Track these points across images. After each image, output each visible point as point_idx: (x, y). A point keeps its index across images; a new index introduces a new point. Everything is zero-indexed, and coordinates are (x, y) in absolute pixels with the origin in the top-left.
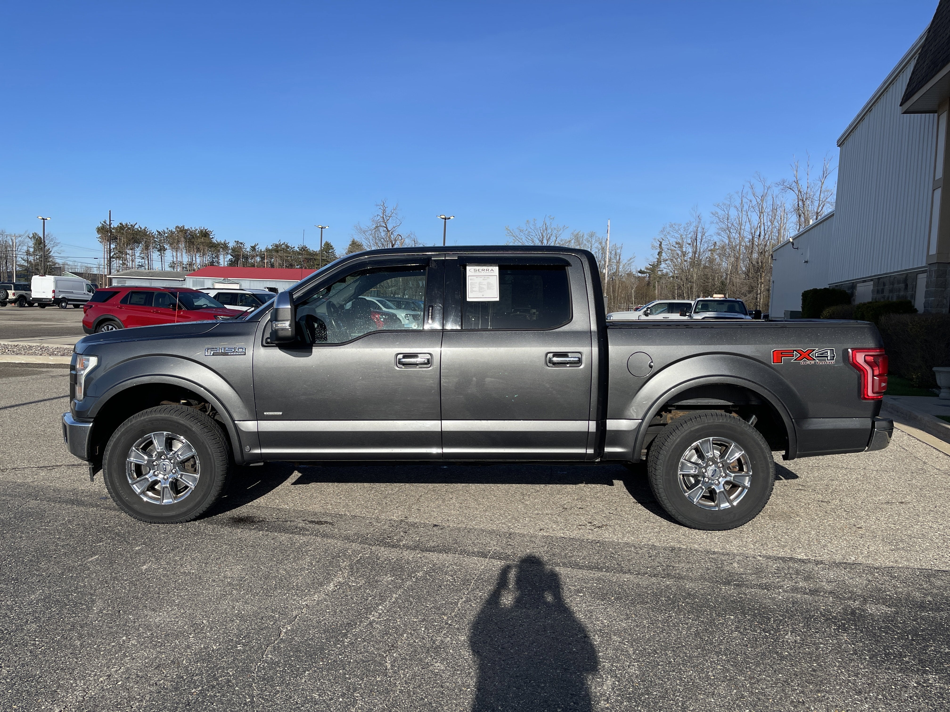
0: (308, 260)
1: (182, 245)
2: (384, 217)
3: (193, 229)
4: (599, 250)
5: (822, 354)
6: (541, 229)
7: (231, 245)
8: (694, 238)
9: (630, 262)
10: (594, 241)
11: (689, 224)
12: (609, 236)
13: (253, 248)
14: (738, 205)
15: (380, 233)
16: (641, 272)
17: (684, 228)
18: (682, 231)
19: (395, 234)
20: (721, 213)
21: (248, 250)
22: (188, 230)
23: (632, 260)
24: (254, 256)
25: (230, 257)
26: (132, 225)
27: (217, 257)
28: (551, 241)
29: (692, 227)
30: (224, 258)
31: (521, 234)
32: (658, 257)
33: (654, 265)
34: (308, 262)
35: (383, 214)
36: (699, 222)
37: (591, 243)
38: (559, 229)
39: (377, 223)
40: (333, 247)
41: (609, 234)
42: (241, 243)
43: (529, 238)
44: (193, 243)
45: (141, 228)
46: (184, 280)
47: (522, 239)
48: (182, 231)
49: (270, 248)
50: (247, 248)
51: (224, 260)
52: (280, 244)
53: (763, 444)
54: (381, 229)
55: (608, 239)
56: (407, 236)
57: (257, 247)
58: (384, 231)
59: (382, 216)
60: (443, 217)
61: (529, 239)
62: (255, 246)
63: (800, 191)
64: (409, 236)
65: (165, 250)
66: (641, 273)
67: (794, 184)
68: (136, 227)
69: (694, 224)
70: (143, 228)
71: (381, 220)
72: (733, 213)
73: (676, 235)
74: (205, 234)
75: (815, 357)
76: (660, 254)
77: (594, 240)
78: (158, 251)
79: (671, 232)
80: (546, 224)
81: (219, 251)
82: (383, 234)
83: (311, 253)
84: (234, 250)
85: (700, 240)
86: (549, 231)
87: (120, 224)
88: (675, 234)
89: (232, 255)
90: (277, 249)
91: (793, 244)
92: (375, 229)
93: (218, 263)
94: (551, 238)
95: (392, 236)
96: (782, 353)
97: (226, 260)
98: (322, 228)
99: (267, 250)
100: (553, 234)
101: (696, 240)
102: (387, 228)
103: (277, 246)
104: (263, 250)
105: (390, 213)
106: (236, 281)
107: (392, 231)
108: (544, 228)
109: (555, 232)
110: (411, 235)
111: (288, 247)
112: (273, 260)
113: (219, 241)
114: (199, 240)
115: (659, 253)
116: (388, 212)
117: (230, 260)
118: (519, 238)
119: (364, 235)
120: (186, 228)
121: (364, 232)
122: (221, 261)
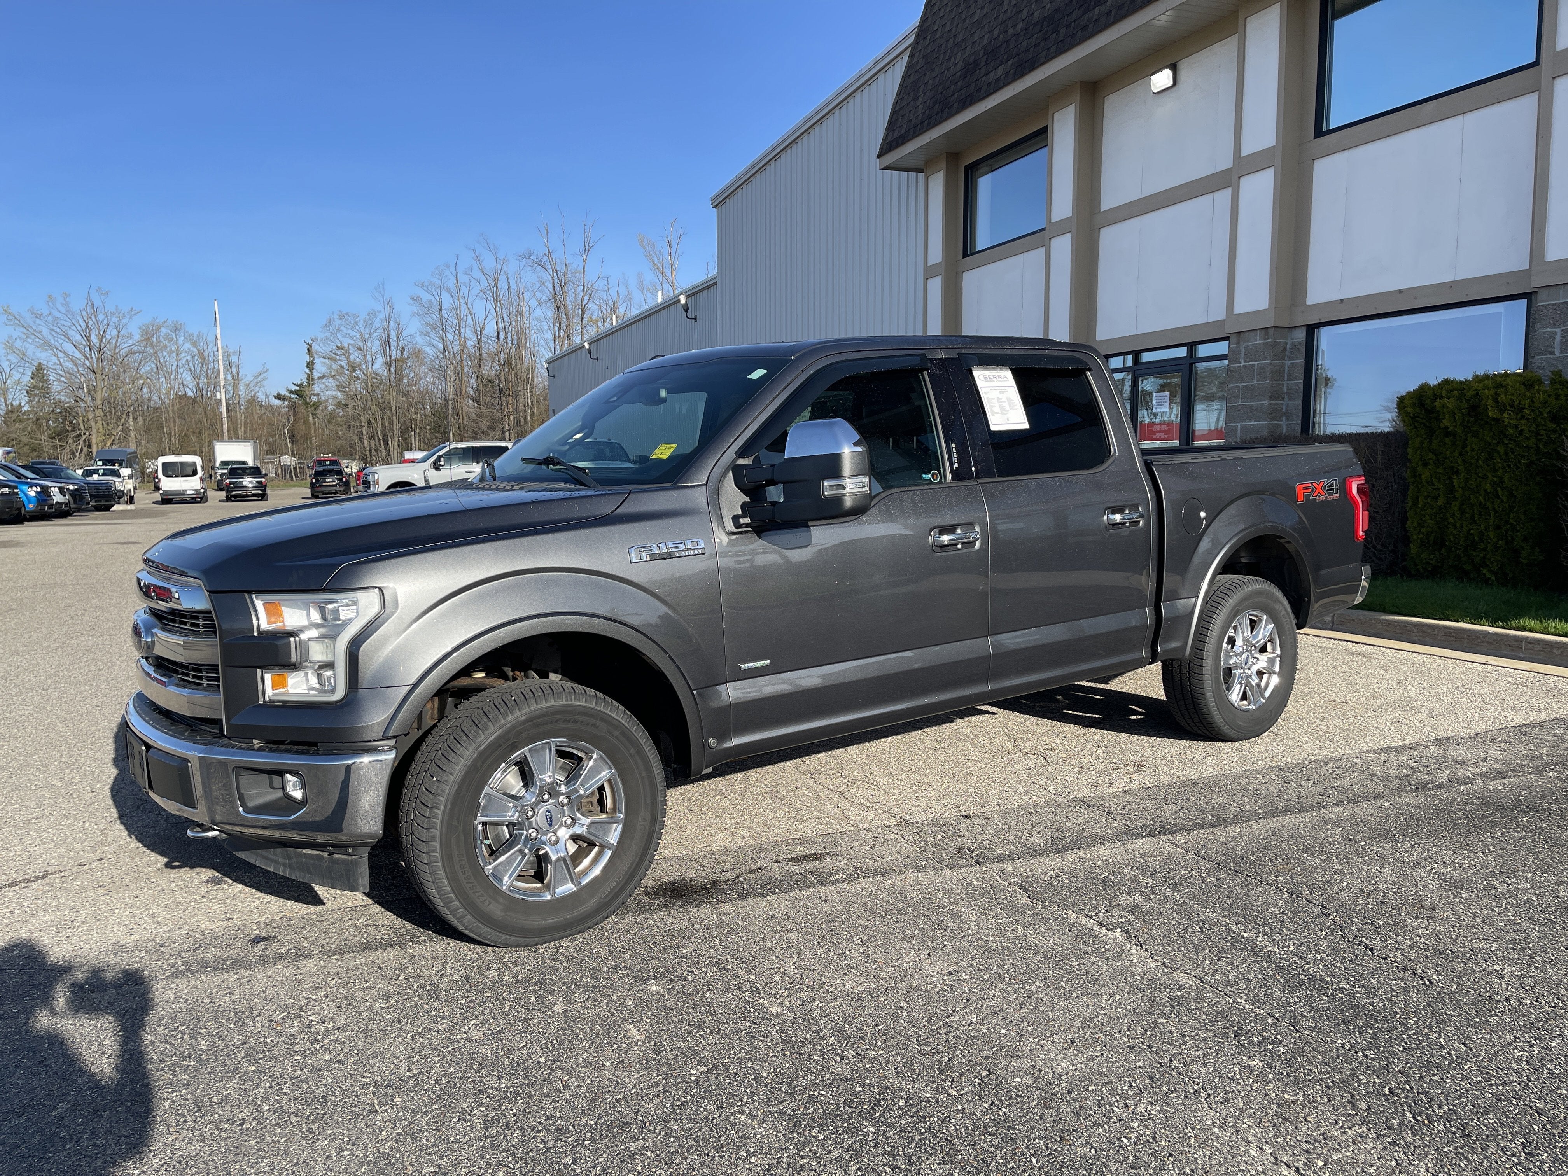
4: (193, 357)
6: (84, 313)
8: (385, 339)
9: (260, 378)
10: (181, 340)
11: (373, 314)
12: (219, 331)
14: (453, 288)
16: (279, 397)
17: (365, 321)
18: (361, 326)
20: (426, 297)
23: (262, 376)
28: (109, 337)
29: (378, 320)
31: (38, 321)
32: (307, 371)
33: (302, 384)
36: (391, 313)
37: (176, 343)
38: (121, 315)
41: (218, 328)
43: (58, 330)
47: (40, 332)
55: (219, 337)
61: (57, 332)
63: (555, 270)
66: (280, 399)
67: (545, 258)
69: (381, 315)
72: (447, 301)
73: (352, 333)
76: (310, 365)
77: (182, 338)
79: (342, 328)
80: (93, 304)
85: (395, 343)
86: (101, 317)
88: (350, 331)
91: (590, 351)
94: (108, 332)
100: (111, 323)
101: (389, 342)
108: (90, 311)
109: (115, 319)
115: (308, 364)
118: (35, 330)
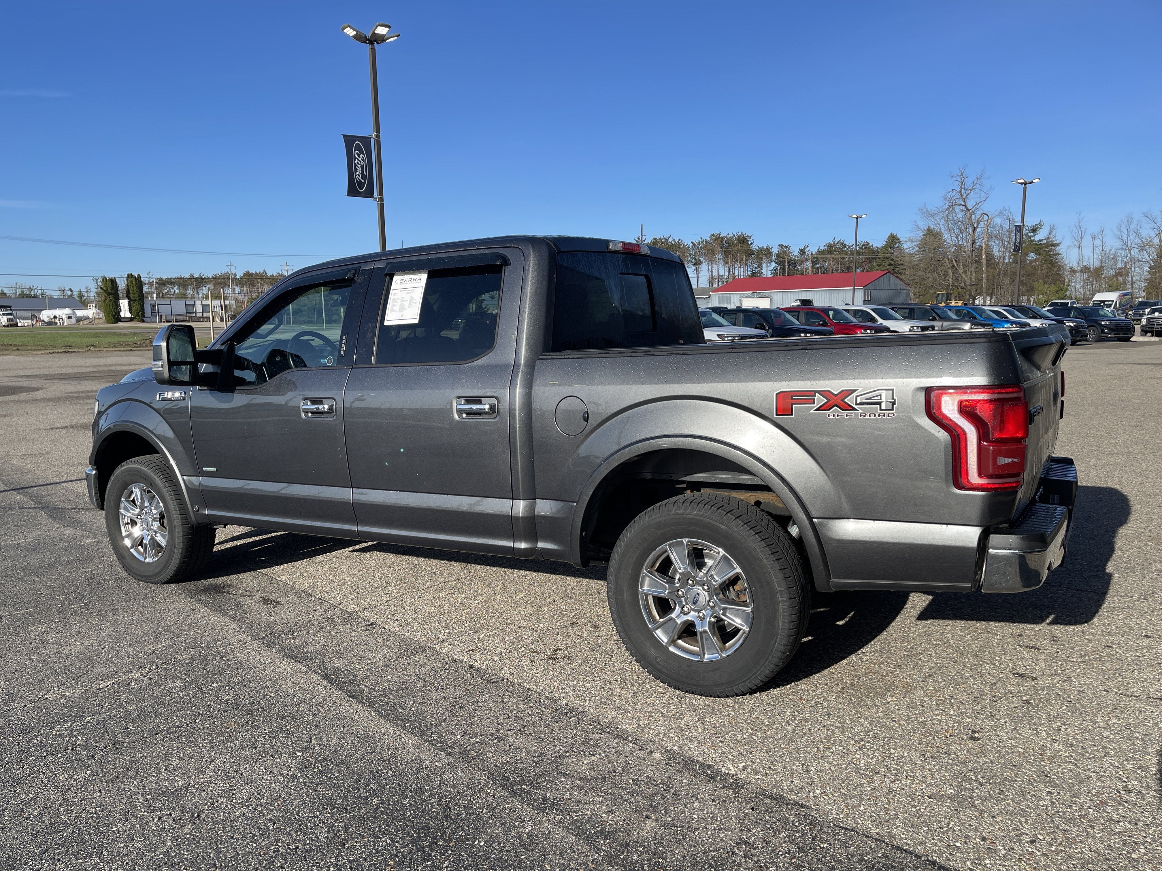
0: (870, 260)
1: (719, 256)
2: (963, 191)
3: (731, 236)
5: (870, 399)
7: (775, 250)
13: (802, 251)
15: (956, 214)
19: (978, 213)
21: (796, 254)
22: (724, 238)
24: (803, 261)
25: (774, 265)
26: (665, 239)
27: (760, 266)
30: (767, 267)
34: (870, 262)
35: (961, 187)
39: (950, 200)
40: (901, 239)
42: (786, 247)
44: (730, 252)
45: (674, 241)
46: (709, 297)
48: (718, 239)
49: (822, 248)
50: (795, 251)
51: (767, 270)
52: (834, 243)
53: (766, 558)
54: (957, 209)
56: (997, 213)
57: (807, 250)
58: (962, 211)
59: (959, 190)
60: (1022, 181)
62: (805, 248)
64: (1001, 212)
65: (700, 263)
68: (670, 240)
70: (677, 241)
71: (958, 195)
74: (743, 240)
75: (857, 404)
78: (694, 265)
81: (761, 258)
82: (960, 215)
83: (873, 250)
84: (778, 256)
87: (654, 238)
89: (776, 263)
90: (831, 250)
92: (948, 209)
93: (761, 273)
95: (973, 217)
96: (792, 396)
97: (769, 269)
98: (857, 218)
99: (820, 252)
102: (966, 207)
103: (830, 246)
104: (814, 253)
105: (972, 185)
106: (766, 295)
107: (973, 210)
110: (1003, 212)
111: (844, 246)
112: (826, 264)
113: (761, 247)
114: (736, 248)
116: (968, 183)
117: (775, 269)
119: (932, 219)
120: (722, 235)
121: (933, 216)
122: (764, 271)
